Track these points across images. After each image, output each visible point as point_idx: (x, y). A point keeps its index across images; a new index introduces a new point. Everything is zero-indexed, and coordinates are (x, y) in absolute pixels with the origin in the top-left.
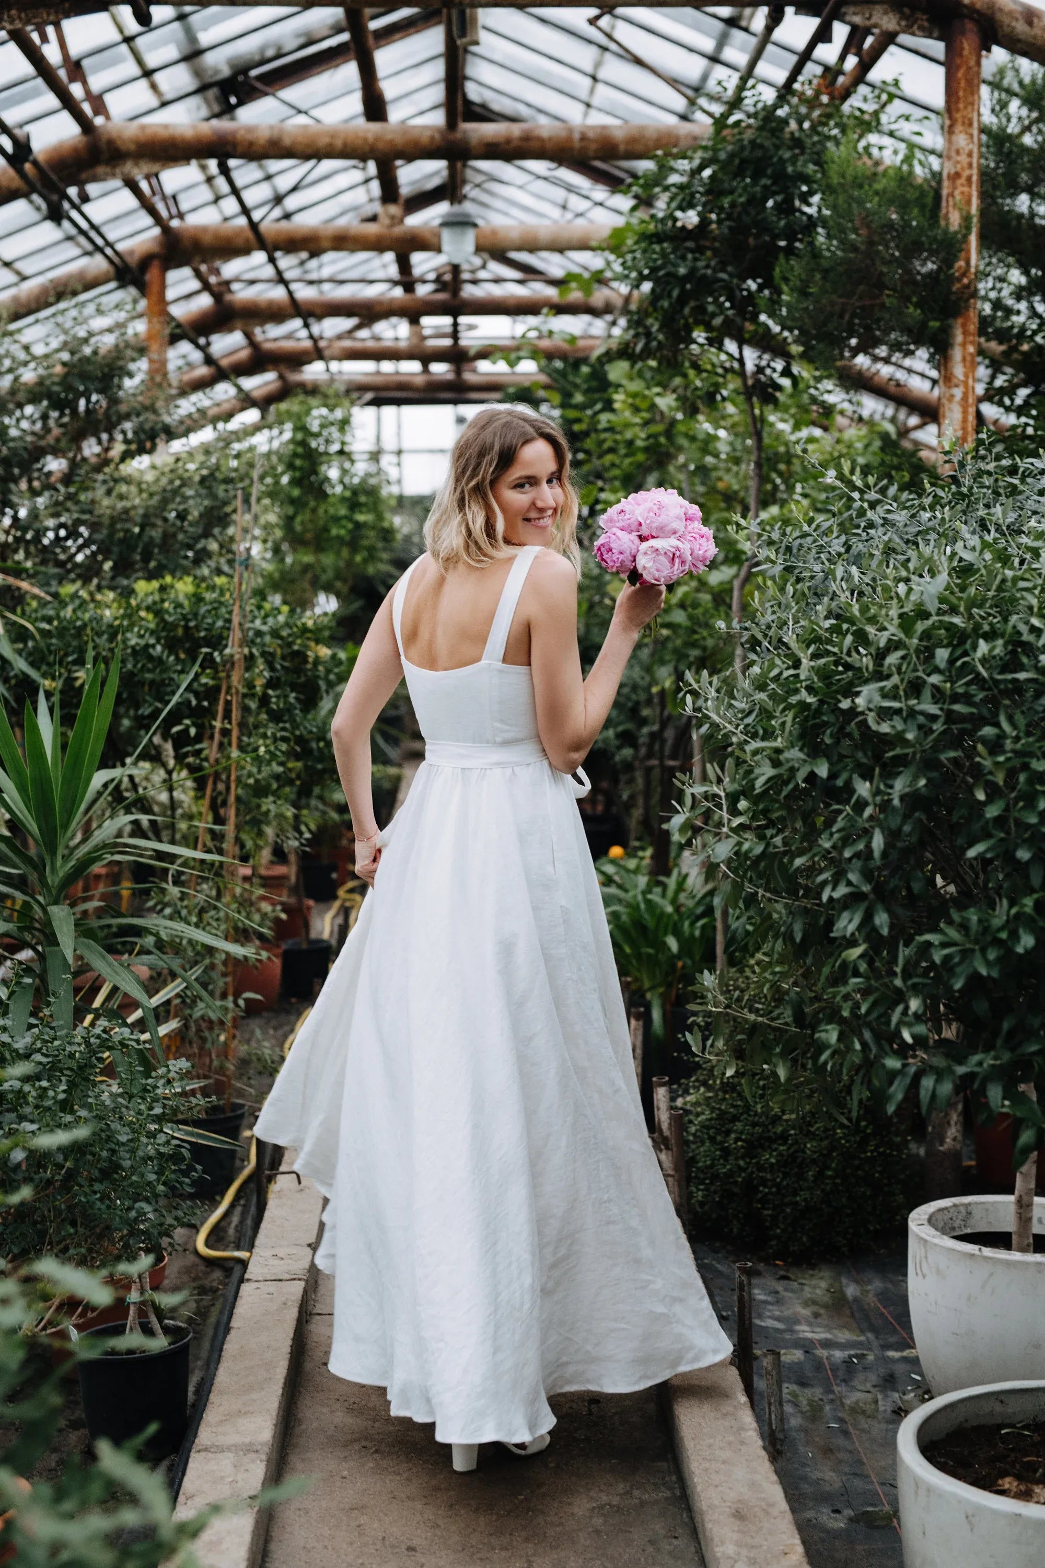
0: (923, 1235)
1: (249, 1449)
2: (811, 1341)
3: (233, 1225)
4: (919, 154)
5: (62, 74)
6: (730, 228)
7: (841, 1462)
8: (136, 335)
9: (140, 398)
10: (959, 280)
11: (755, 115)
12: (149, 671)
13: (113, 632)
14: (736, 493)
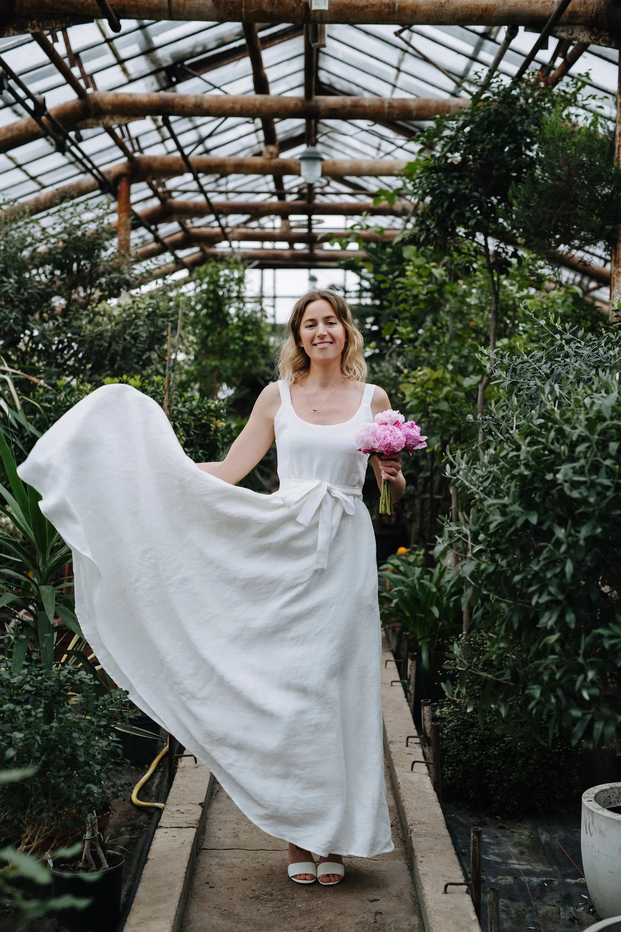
0: (591, 808)
2: (517, 870)
3: (155, 784)
4: (601, 120)
5: (67, 61)
6: (481, 164)
8: (109, 224)
9: (111, 263)
11: (498, 94)
14: (482, 329)
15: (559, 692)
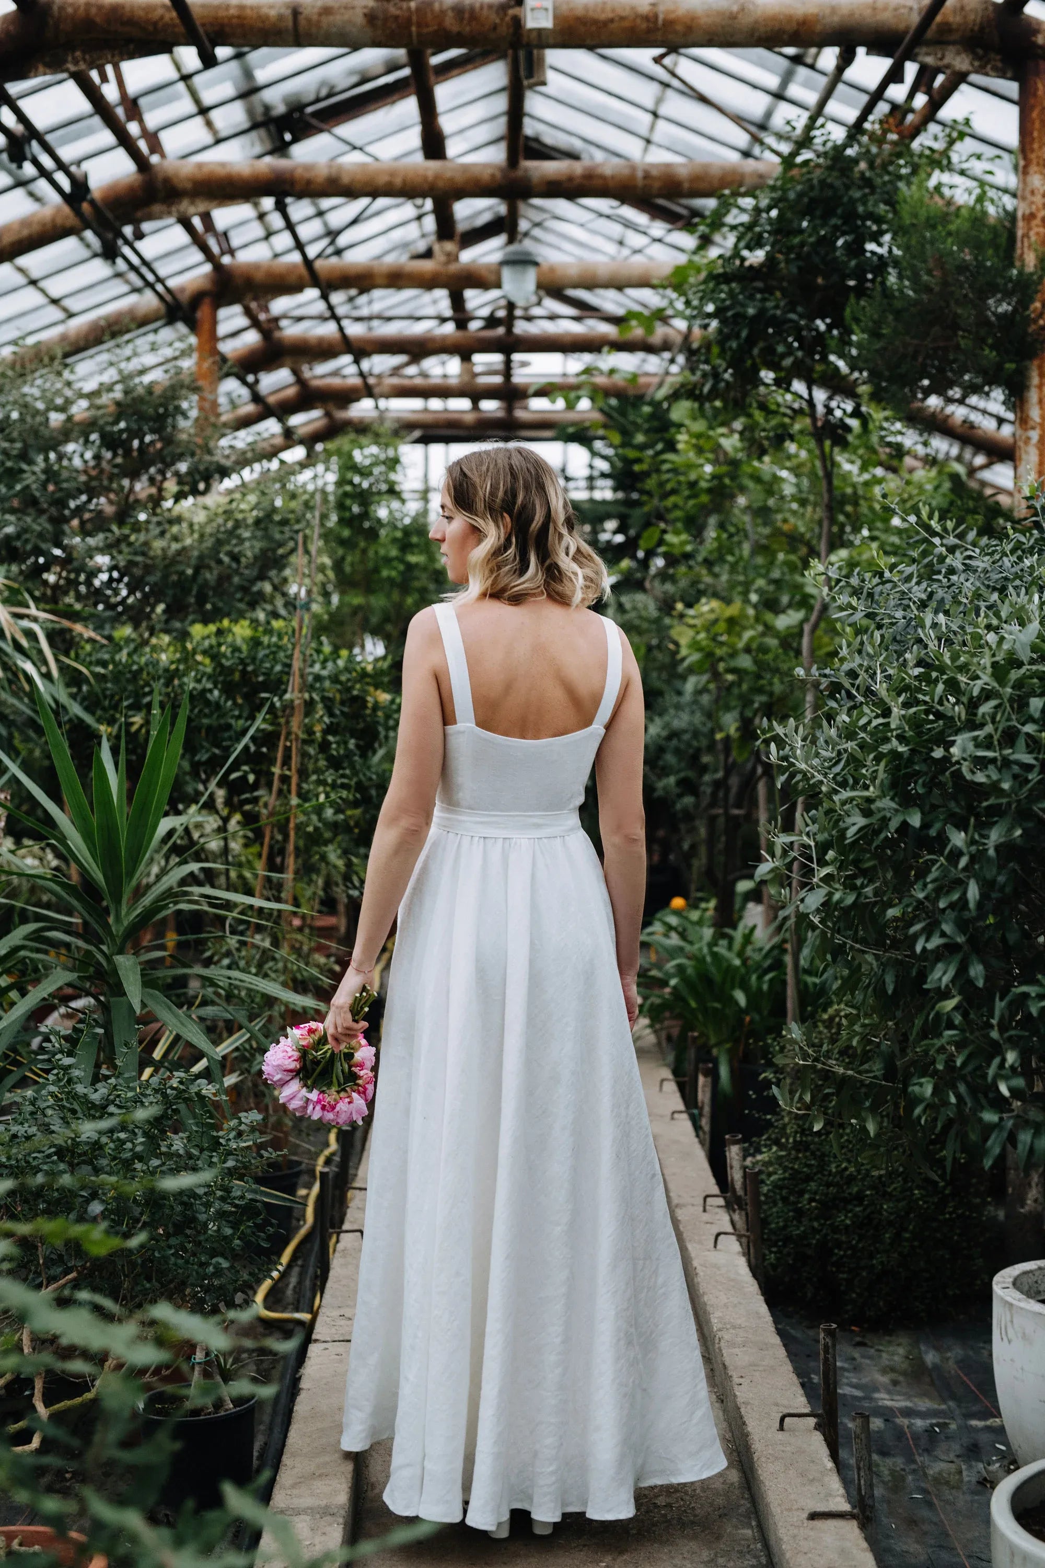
0: (1009, 1299)
1: (326, 1512)
2: (891, 1409)
3: (291, 1286)
4: (991, 193)
5: (120, 112)
6: (799, 268)
7: (925, 1533)
8: (187, 371)
9: (195, 438)
10: (1035, 321)
11: (825, 154)
12: (206, 716)
13: (170, 676)
14: (802, 535)
15: (962, 1088)
